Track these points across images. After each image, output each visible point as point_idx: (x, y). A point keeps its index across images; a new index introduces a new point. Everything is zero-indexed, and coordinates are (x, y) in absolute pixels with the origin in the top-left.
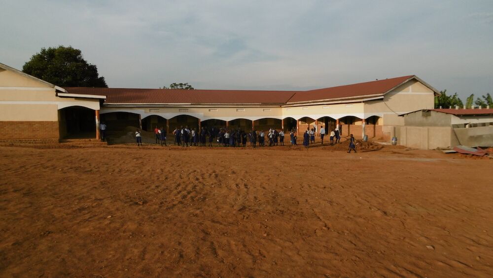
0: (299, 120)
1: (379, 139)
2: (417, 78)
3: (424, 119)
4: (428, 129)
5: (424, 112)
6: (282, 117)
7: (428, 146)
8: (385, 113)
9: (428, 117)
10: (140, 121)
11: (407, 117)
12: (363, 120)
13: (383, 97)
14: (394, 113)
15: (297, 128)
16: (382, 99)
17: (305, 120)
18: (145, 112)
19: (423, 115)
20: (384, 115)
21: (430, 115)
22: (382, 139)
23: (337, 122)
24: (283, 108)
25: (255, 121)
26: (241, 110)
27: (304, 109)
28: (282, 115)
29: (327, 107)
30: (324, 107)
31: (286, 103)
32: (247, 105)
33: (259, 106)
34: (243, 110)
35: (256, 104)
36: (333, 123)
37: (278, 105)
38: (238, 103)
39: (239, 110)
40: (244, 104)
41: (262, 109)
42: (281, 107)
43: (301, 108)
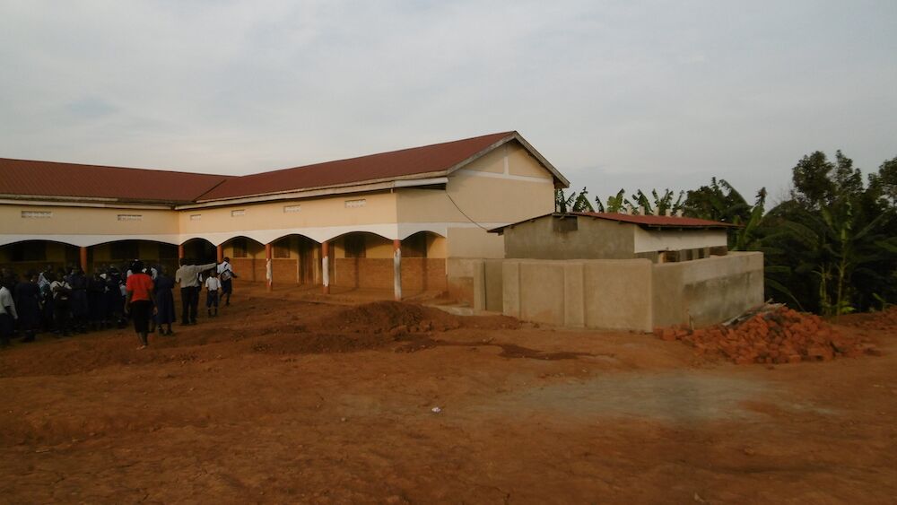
0: (225, 245)
1: (438, 297)
2: (522, 138)
3: (560, 239)
4: (584, 269)
5: (557, 220)
6: (180, 239)
7: (586, 317)
8: (452, 225)
9: (571, 234)
11: (512, 235)
12: (397, 244)
13: (444, 180)
14: (473, 225)
16: (442, 187)
17: (242, 244)
19: (555, 230)
20: (449, 229)
21: (575, 228)
22: (447, 296)
23: (324, 248)
24: (181, 214)
25: (90, 249)
26: (40, 215)
27: (235, 214)
28: (178, 233)
29: (296, 208)
30: (287, 209)
31: (194, 202)
32: (64, 201)
33: (103, 205)
34: (45, 215)
35: (100, 199)
36: (316, 254)
37: (168, 204)
38: (35, 197)
39: (33, 215)
40: (58, 197)
41: (114, 214)
42: (173, 209)
43: (227, 212)
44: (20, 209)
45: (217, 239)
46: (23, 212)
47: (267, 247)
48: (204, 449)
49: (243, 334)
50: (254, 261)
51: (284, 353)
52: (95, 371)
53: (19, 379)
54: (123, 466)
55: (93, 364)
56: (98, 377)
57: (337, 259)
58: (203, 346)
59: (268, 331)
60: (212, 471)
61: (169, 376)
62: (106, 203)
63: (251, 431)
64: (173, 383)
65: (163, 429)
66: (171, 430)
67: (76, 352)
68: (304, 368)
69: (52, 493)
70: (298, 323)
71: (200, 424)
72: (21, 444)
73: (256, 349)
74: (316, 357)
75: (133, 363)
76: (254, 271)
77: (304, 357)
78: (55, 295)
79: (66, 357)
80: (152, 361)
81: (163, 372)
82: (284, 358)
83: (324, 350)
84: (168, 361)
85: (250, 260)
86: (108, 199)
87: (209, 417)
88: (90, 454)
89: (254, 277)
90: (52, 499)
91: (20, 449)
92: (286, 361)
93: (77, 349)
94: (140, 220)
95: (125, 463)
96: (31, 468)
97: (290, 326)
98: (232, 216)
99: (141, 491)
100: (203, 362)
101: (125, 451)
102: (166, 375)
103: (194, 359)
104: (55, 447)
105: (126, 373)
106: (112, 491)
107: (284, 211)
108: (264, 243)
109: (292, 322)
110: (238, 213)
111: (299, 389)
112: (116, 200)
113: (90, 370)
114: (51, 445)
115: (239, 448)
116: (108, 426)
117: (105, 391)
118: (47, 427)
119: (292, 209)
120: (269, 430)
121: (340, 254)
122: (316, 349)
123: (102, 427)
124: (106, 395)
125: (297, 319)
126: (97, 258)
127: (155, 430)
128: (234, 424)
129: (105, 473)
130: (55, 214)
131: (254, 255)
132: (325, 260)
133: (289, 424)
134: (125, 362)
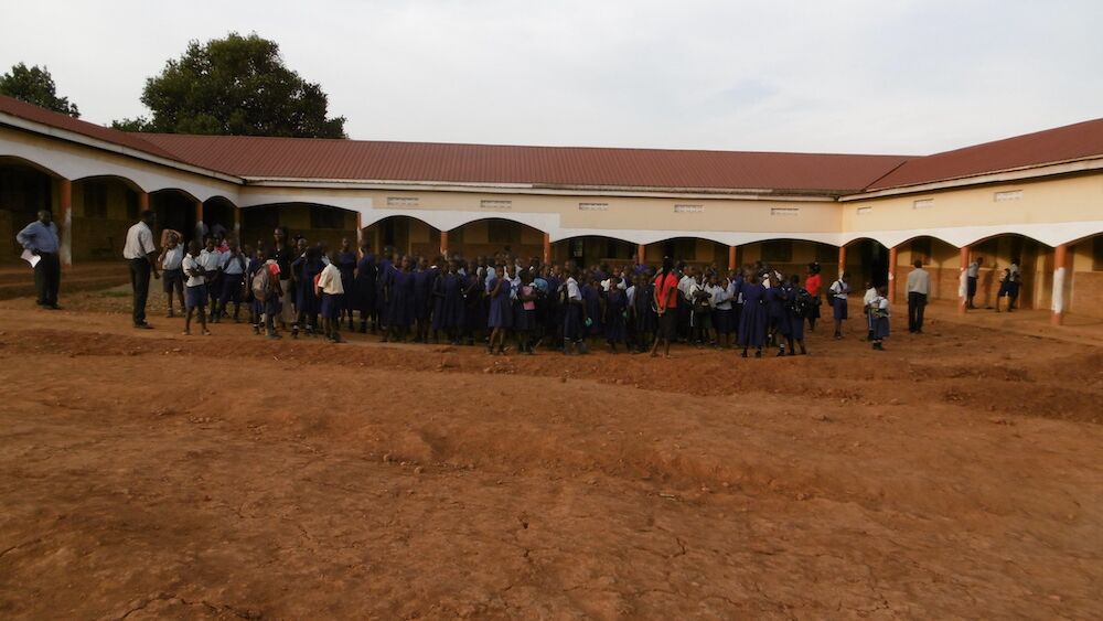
0: (900, 248)
6: (841, 239)
10: (359, 233)
15: (891, 277)
17: (925, 248)
18: (375, 206)
23: (1059, 256)
24: (845, 206)
25: (740, 249)
26: (692, 209)
27: (919, 205)
28: (840, 231)
29: (1014, 195)
30: (1000, 196)
31: (863, 191)
32: (716, 193)
33: (756, 197)
34: (697, 209)
35: (753, 191)
36: (1040, 263)
37: (831, 195)
38: (688, 189)
39: (685, 209)
40: (710, 190)
41: (767, 207)
42: (836, 201)
43: (908, 202)
44: (673, 203)
45: (890, 240)
46: (676, 206)
47: (964, 252)
48: (880, 554)
49: (927, 373)
50: (939, 272)
51: (994, 409)
52: (735, 395)
53: (655, 393)
54: (761, 552)
55: (734, 386)
56: (737, 405)
57: (1078, 274)
58: (869, 382)
59: (964, 372)
60: (897, 608)
61: (825, 419)
62: (760, 194)
63: (952, 536)
64: (830, 429)
65: (816, 499)
66: (828, 504)
67: (717, 369)
68: (1032, 440)
69: (668, 574)
70: (1012, 365)
71: (871, 503)
72: (646, 480)
73: (948, 397)
74: (1050, 424)
75: (780, 392)
76: (939, 285)
77: (1030, 421)
78: (694, 300)
79: (707, 373)
80: (803, 393)
81: (817, 411)
82: (996, 418)
83: (1064, 415)
84: (823, 395)
85: (933, 269)
86: (761, 191)
87: (882, 495)
88: (721, 515)
89: (939, 291)
90: (666, 585)
91: (644, 486)
92: (999, 423)
93: (718, 365)
94: (796, 215)
95: (764, 548)
96: (651, 522)
97: (1000, 368)
98: (915, 208)
99: (786, 610)
100: (871, 404)
101: (763, 525)
102: (821, 416)
103: (858, 397)
104: (683, 494)
105: (769, 405)
106: (746, 597)
107: (995, 200)
108: (959, 246)
109: (1002, 363)
110: (924, 204)
111: (1030, 477)
112: (770, 191)
113: (730, 394)
114: (678, 489)
115: (937, 567)
116: (746, 478)
117: (745, 425)
118: (675, 463)
119: (1008, 196)
120: (986, 545)
121: (1083, 264)
122: (1048, 411)
123: (739, 477)
124: (746, 432)
125: (1008, 359)
126: (746, 260)
127: (805, 498)
128: (922, 517)
129: (738, 557)
130: (706, 208)
131: (941, 264)
132: (1059, 274)
133: (1018, 539)
134: (770, 389)
